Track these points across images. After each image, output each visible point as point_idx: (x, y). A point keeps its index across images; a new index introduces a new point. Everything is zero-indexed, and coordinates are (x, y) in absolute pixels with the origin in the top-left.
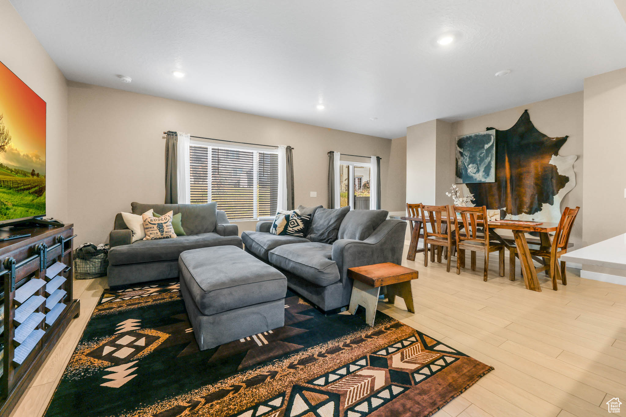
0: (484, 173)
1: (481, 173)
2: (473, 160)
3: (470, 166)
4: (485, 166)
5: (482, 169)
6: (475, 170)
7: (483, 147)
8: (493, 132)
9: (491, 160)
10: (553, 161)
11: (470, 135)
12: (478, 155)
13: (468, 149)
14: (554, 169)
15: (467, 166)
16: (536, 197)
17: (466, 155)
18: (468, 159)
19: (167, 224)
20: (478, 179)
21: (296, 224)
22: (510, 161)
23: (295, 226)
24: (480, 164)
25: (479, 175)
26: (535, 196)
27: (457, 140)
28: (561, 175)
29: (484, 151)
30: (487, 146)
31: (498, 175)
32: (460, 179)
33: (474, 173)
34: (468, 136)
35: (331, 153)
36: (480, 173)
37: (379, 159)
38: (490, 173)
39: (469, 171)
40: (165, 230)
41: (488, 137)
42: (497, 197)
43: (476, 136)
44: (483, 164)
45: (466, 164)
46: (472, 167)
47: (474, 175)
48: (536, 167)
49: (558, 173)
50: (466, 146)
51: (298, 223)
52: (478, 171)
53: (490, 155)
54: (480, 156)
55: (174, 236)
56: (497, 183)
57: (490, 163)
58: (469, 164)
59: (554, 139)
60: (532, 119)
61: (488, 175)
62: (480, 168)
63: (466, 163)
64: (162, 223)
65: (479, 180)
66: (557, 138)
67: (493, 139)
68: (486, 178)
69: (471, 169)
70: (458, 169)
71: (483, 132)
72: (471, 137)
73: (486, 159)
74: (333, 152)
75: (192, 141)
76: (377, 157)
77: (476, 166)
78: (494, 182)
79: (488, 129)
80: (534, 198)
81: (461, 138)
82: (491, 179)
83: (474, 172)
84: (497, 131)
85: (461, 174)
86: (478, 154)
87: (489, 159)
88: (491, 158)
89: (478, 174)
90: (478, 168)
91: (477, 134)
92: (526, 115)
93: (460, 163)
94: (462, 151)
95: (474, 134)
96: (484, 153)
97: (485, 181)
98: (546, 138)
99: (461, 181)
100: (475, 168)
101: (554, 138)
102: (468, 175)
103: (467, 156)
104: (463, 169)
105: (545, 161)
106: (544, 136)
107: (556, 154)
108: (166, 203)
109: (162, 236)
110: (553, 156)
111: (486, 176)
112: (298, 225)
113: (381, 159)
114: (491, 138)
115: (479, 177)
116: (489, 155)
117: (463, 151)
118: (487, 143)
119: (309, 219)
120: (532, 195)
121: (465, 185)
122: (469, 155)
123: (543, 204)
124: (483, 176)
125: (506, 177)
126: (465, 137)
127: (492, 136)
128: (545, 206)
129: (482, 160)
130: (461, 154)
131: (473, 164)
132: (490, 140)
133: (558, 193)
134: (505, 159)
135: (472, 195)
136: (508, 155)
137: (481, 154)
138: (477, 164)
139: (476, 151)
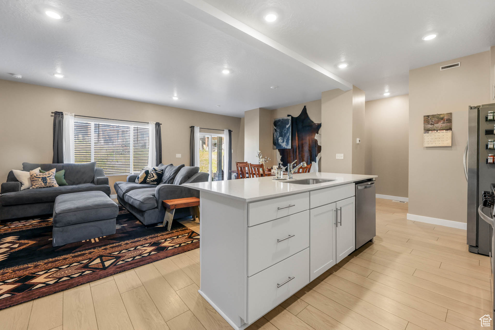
0: (286, 143)
1: (285, 143)
2: (281, 135)
3: (280, 138)
4: (287, 138)
5: (285, 141)
6: (282, 141)
8: (290, 118)
9: (289, 135)
10: (316, 137)
13: (279, 127)
14: (316, 142)
16: (309, 158)
17: (278, 131)
18: (279, 134)
19: (50, 178)
20: (284, 147)
21: (152, 176)
22: (298, 136)
23: (151, 178)
25: (284, 144)
26: (309, 157)
27: (273, 121)
28: (319, 145)
29: (286, 129)
30: (287, 126)
31: (293, 144)
32: (275, 146)
33: (281, 143)
34: (279, 119)
35: (192, 128)
37: (230, 132)
39: (279, 141)
40: (48, 181)
41: (288, 120)
42: (292, 158)
43: (283, 119)
44: (285, 137)
46: (281, 139)
47: (281, 144)
48: (309, 140)
49: (318, 144)
50: (278, 125)
51: (153, 176)
52: (283, 142)
53: (289, 132)
54: (284, 133)
55: (57, 186)
56: (292, 149)
57: (289, 137)
58: (279, 137)
59: (317, 124)
60: (308, 112)
61: (288, 144)
64: (46, 177)
66: (318, 124)
67: (290, 122)
68: (287, 146)
69: (280, 141)
70: (274, 140)
71: (286, 117)
72: (280, 120)
73: (287, 134)
74: (194, 127)
75: (76, 118)
76: (229, 130)
77: (282, 138)
78: (291, 148)
79: (288, 116)
80: (308, 158)
81: (275, 120)
82: (289, 147)
84: (292, 117)
85: (276, 143)
86: (283, 131)
87: (288, 134)
88: (289, 134)
90: (283, 140)
92: (305, 110)
93: (275, 136)
94: (276, 129)
95: (281, 118)
97: (287, 148)
98: (313, 123)
99: (275, 147)
101: (316, 124)
102: (279, 144)
104: (277, 140)
105: (313, 137)
106: (313, 122)
107: (317, 133)
108: (53, 162)
109: (46, 186)
110: (316, 134)
112: (153, 177)
113: (232, 131)
114: (289, 121)
115: (284, 145)
116: (288, 131)
117: (276, 128)
118: (288, 124)
119: (161, 173)
120: (307, 156)
121: (277, 150)
123: (312, 162)
124: (286, 144)
125: (296, 146)
126: (277, 119)
127: (290, 121)
128: (313, 163)
129: (285, 135)
130: (276, 130)
131: (281, 137)
132: (289, 123)
133: (317, 155)
134: (296, 134)
135: (281, 156)
136: (297, 132)
137: (285, 131)
138: (283, 137)
139: (283, 129)
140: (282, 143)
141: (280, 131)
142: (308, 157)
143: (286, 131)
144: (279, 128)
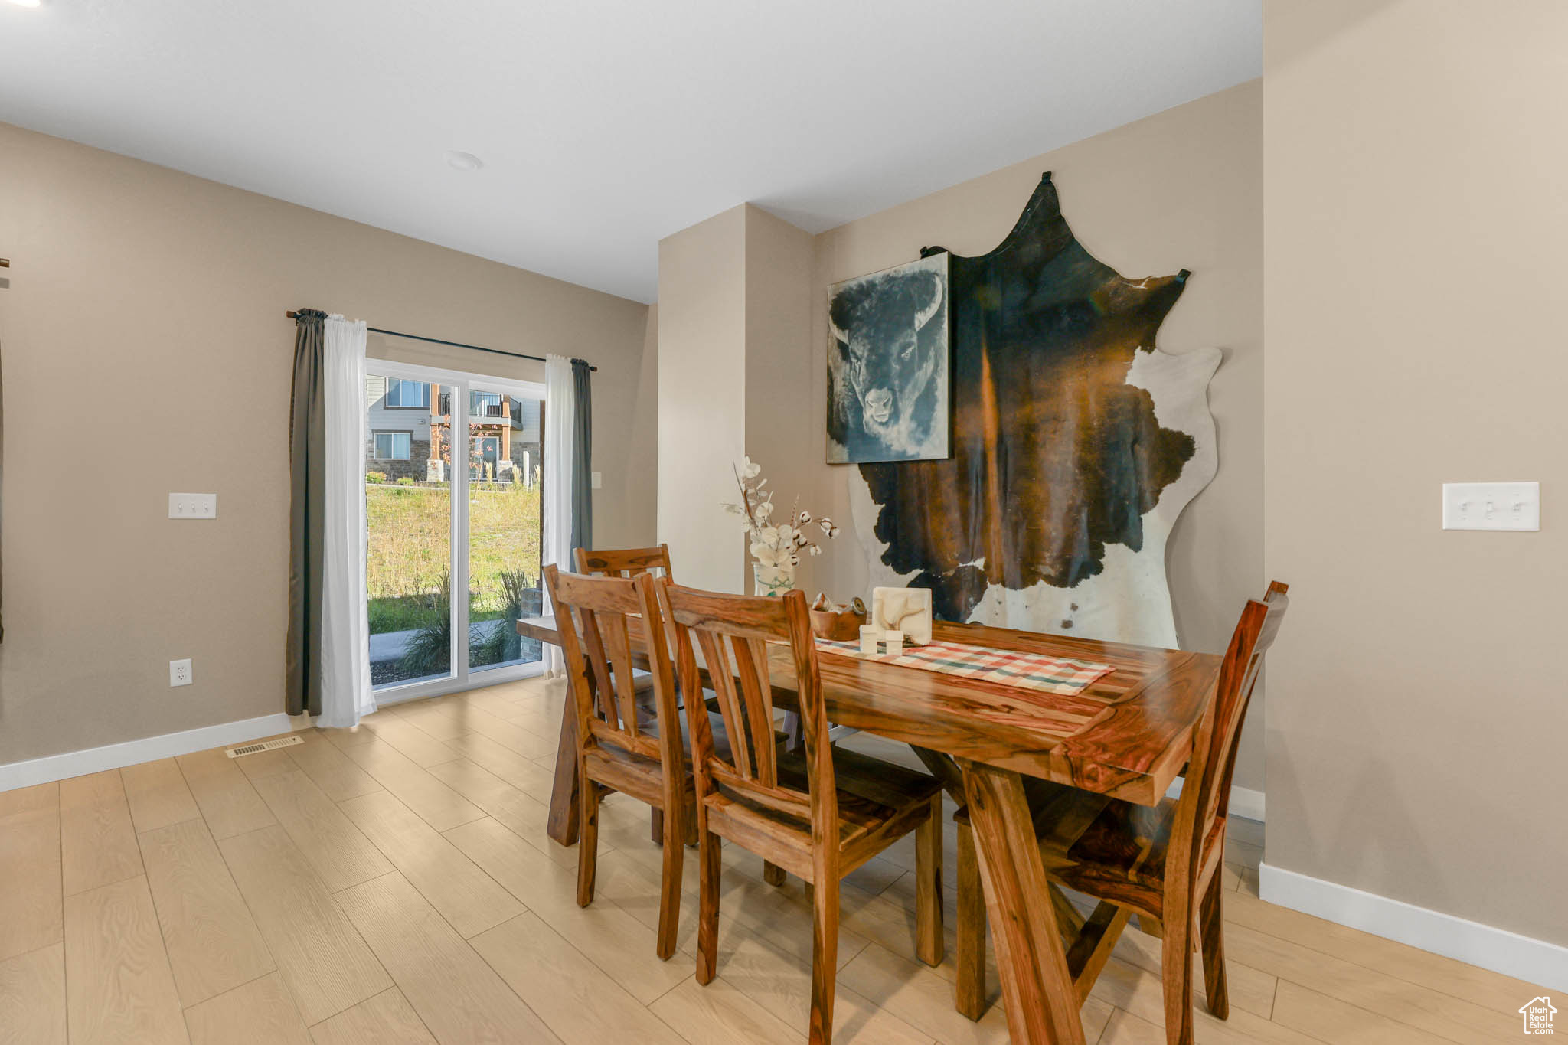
0: (913, 425)
1: (905, 424)
2: (879, 377)
3: (872, 395)
4: (917, 394)
5: (907, 409)
6: (887, 412)
7: (911, 324)
8: (940, 264)
9: (935, 371)
10: (1139, 372)
11: (870, 278)
12: (895, 356)
13: (864, 331)
14: (1143, 407)
15: (860, 398)
16: (1084, 516)
17: (859, 353)
18: (863, 370)
20: (896, 447)
22: (996, 377)
24: (902, 391)
25: (899, 432)
26: (1079, 512)
27: (831, 297)
28: (1166, 430)
29: (914, 339)
30: (921, 319)
31: (961, 432)
32: (840, 446)
33: (882, 424)
34: (863, 281)
35: (311, 321)
36: (900, 422)
37: (582, 371)
38: (932, 424)
39: (867, 414)
41: (924, 280)
42: (955, 516)
43: (890, 279)
44: (910, 386)
45: (857, 390)
46: (878, 400)
47: (881, 430)
48: (1082, 398)
49: (1156, 420)
50: (860, 319)
52: (895, 415)
53: (932, 354)
54: (900, 360)
56: (954, 463)
57: (931, 384)
58: (868, 390)
59: (1142, 287)
60: (1067, 209)
61: (926, 431)
62: (900, 404)
63: (858, 384)
65: (900, 449)
66: (1152, 281)
67: (941, 287)
68: (919, 442)
69: (874, 409)
70: (835, 408)
71: (910, 264)
72: (872, 285)
73: (920, 368)
74: (321, 316)
76: (574, 362)
77: (890, 395)
78: (947, 457)
79: (926, 253)
80: (1076, 522)
81: (841, 290)
82: (936, 447)
83: (884, 420)
84: (954, 261)
85: (844, 426)
86: (895, 349)
87: (929, 367)
88: (937, 365)
89: (896, 428)
90: (895, 404)
91: (891, 272)
92: (1046, 191)
93: (839, 387)
94: (845, 340)
95: (880, 274)
96: (913, 343)
97: (918, 454)
98: (1112, 282)
99: (841, 452)
100: (885, 405)
101: (1139, 282)
102: (866, 431)
103: (862, 356)
104: (850, 408)
105: (1110, 374)
106: (1109, 272)
107: (1149, 345)
110: (1138, 351)
111: (922, 437)
113: (594, 369)
114: (934, 285)
115: (900, 439)
116: (928, 351)
117: (850, 339)
118: (924, 305)
120: (1070, 509)
121: (855, 470)
122: (866, 354)
123: (1109, 548)
124: (911, 433)
125: (984, 440)
126: (853, 284)
127: (938, 280)
128: (1114, 553)
129: (907, 373)
130: (843, 348)
131: (880, 387)
132: (933, 294)
133: (1156, 501)
134: (980, 368)
135: (880, 507)
136: (989, 354)
137: (904, 348)
138: (892, 389)
139: (890, 338)
140: (884, 424)
141: (871, 351)
142: (1072, 510)
143: (910, 349)
144: (867, 336)
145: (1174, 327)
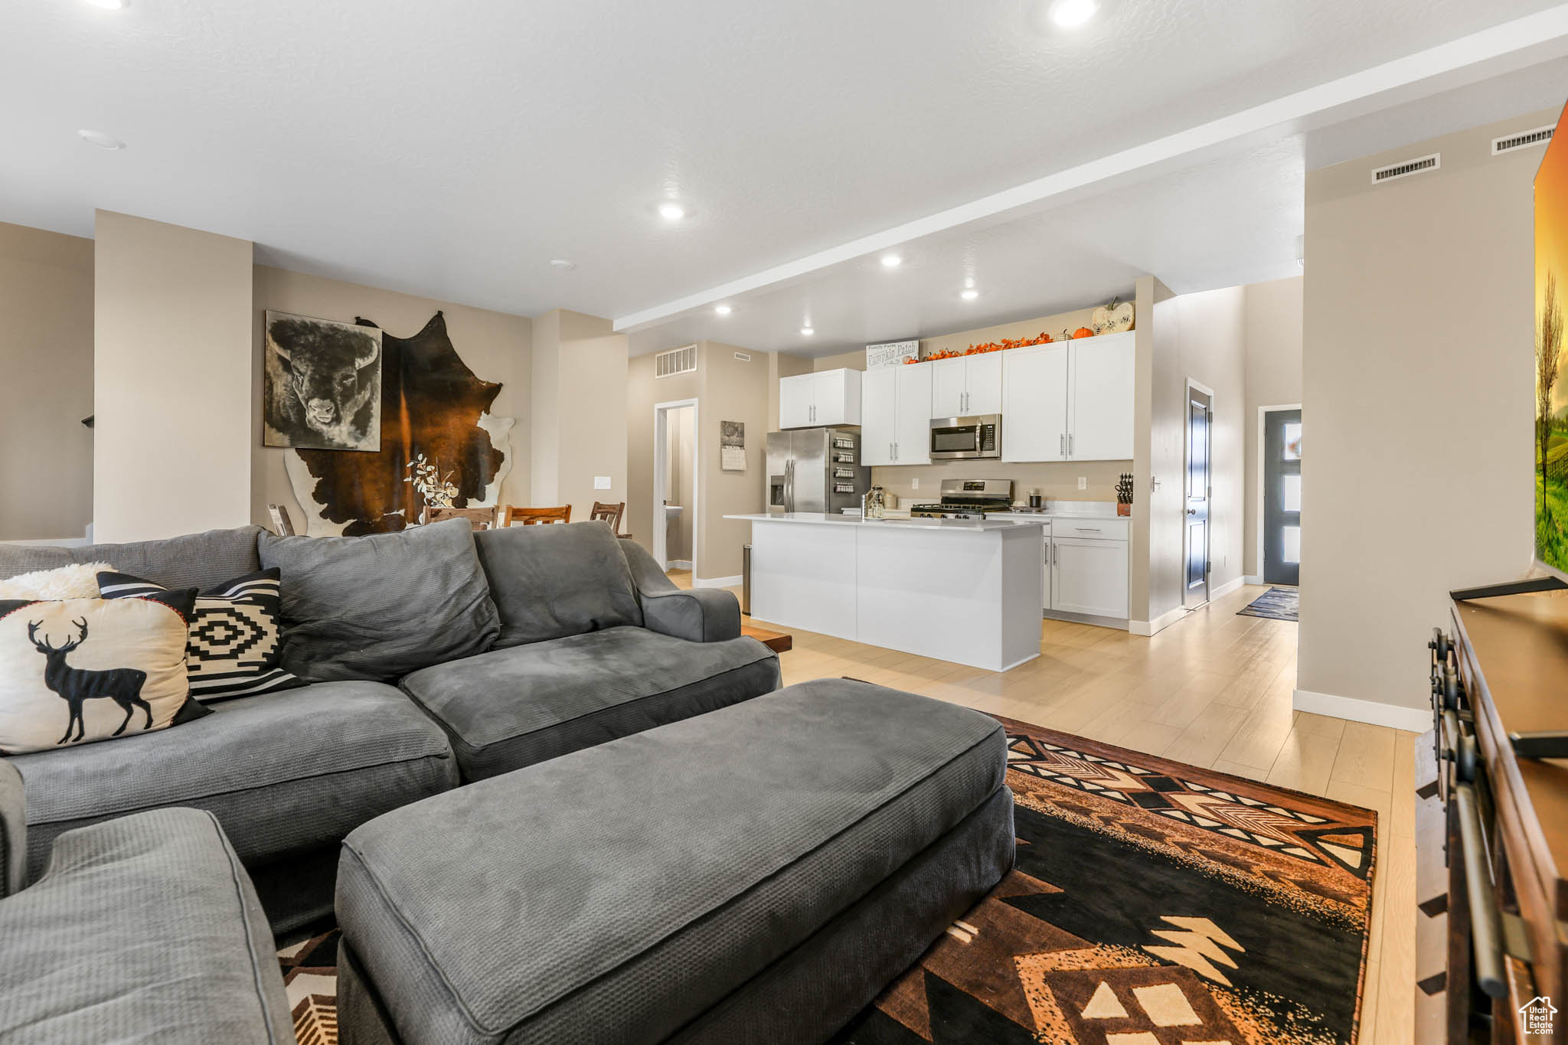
0: (353, 428)
1: (346, 427)
2: (321, 392)
3: (314, 402)
4: (356, 409)
5: (348, 417)
6: (329, 416)
7: (353, 364)
9: (371, 397)
10: (483, 422)
11: (315, 321)
12: (338, 381)
13: (303, 354)
14: (485, 438)
15: (303, 403)
17: (300, 370)
18: (306, 383)
20: (337, 440)
22: (410, 409)
24: (343, 404)
25: (341, 431)
28: (495, 450)
29: (355, 374)
30: (361, 363)
31: (386, 436)
32: (279, 434)
33: (324, 423)
34: (306, 319)
36: (342, 424)
38: (369, 429)
39: (310, 415)
41: (364, 341)
43: (333, 328)
44: (350, 403)
45: (300, 396)
46: (321, 407)
47: (324, 428)
48: (458, 429)
49: (489, 443)
50: (302, 346)
52: (337, 420)
53: (369, 386)
54: (341, 384)
57: (368, 405)
58: (312, 398)
59: (484, 384)
60: (451, 333)
61: (364, 433)
62: (342, 413)
63: (301, 392)
65: (341, 442)
66: (488, 383)
67: (377, 349)
68: (357, 439)
69: (317, 412)
70: (275, 405)
72: (314, 328)
73: (359, 393)
77: (333, 405)
81: (282, 319)
82: (372, 443)
83: (327, 421)
86: (338, 376)
87: (367, 395)
88: (372, 394)
89: (337, 428)
90: (337, 411)
91: (336, 324)
93: (278, 389)
94: (287, 355)
96: (353, 376)
97: (354, 446)
98: (472, 378)
100: (327, 411)
101: (482, 381)
102: (309, 426)
103: (306, 373)
104: (292, 408)
105: (469, 421)
106: (470, 373)
107: (488, 412)
110: (482, 413)
111: (360, 436)
114: (372, 346)
115: (341, 434)
116: (366, 384)
117: (292, 358)
118: (363, 356)
122: (309, 373)
123: (469, 501)
124: (351, 434)
125: (402, 443)
126: (298, 319)
127: (374, 343)
128: (472, 501)
129: (348, 395)
130: (285, 364)
131: (324, 398)
132: (371, 351)
133: (492, 480)
134: (399, 402)
135: (317, 480)
136: (405, 393)
137: (347, 377)
138: (333, 400)
139: (333, 368)
140: (329, 424)
141: (314, 371)
143: (351, 380)
144: (310, 360)
145: (497, 405)
